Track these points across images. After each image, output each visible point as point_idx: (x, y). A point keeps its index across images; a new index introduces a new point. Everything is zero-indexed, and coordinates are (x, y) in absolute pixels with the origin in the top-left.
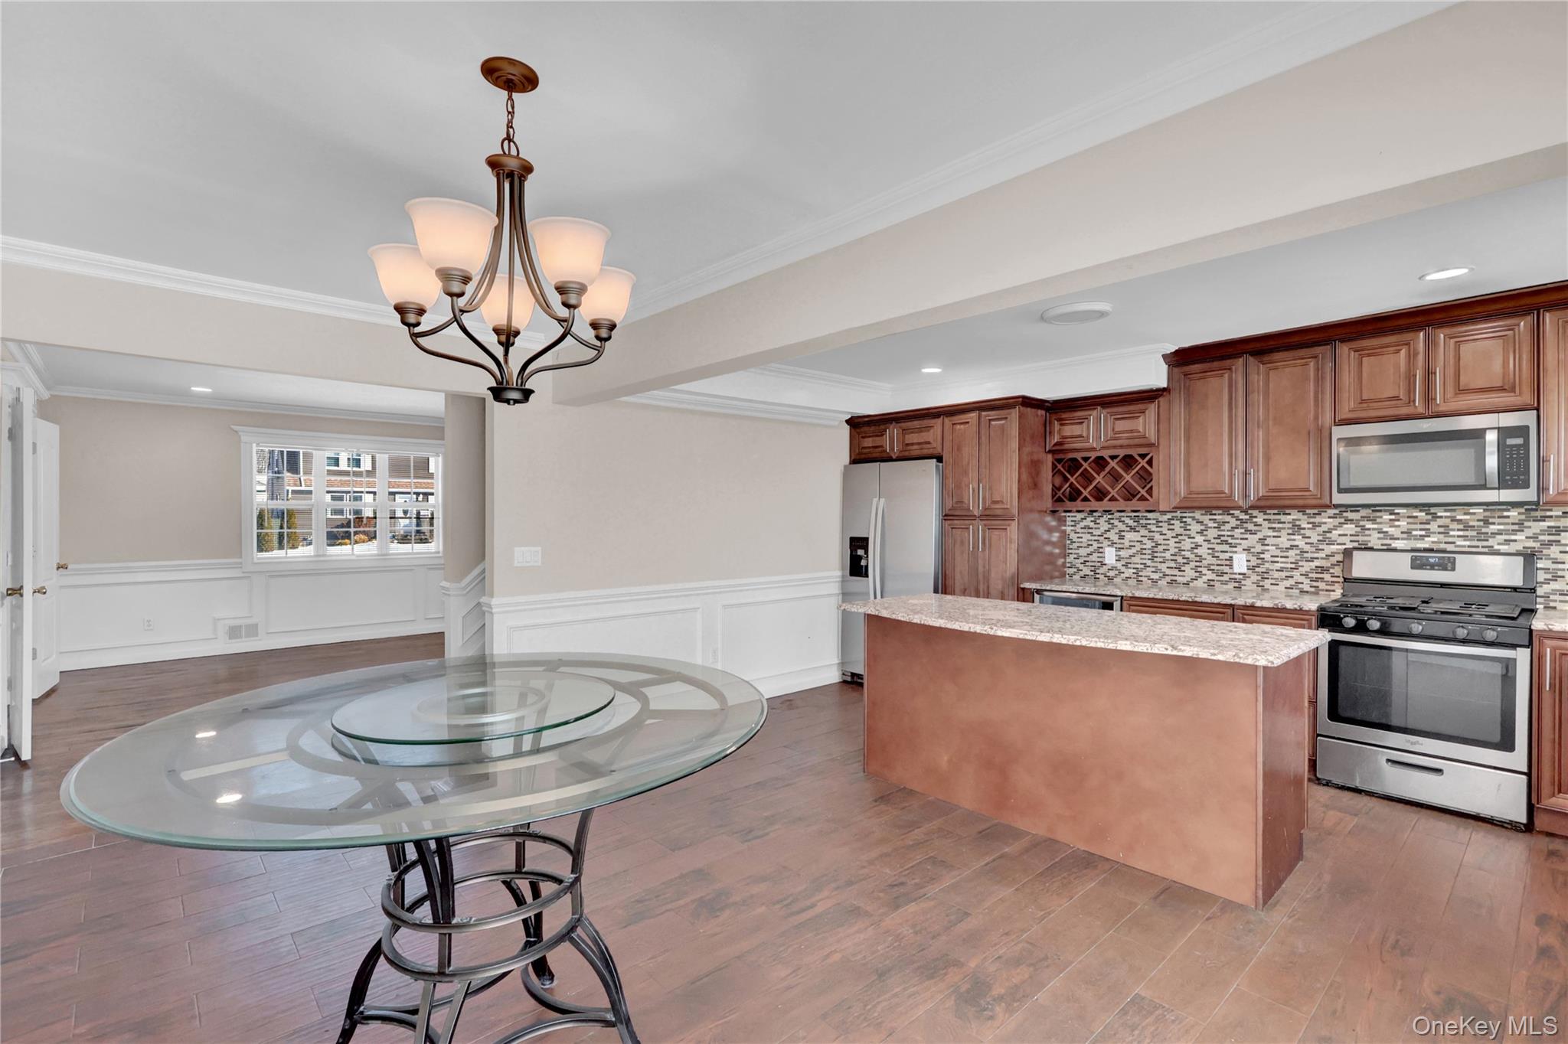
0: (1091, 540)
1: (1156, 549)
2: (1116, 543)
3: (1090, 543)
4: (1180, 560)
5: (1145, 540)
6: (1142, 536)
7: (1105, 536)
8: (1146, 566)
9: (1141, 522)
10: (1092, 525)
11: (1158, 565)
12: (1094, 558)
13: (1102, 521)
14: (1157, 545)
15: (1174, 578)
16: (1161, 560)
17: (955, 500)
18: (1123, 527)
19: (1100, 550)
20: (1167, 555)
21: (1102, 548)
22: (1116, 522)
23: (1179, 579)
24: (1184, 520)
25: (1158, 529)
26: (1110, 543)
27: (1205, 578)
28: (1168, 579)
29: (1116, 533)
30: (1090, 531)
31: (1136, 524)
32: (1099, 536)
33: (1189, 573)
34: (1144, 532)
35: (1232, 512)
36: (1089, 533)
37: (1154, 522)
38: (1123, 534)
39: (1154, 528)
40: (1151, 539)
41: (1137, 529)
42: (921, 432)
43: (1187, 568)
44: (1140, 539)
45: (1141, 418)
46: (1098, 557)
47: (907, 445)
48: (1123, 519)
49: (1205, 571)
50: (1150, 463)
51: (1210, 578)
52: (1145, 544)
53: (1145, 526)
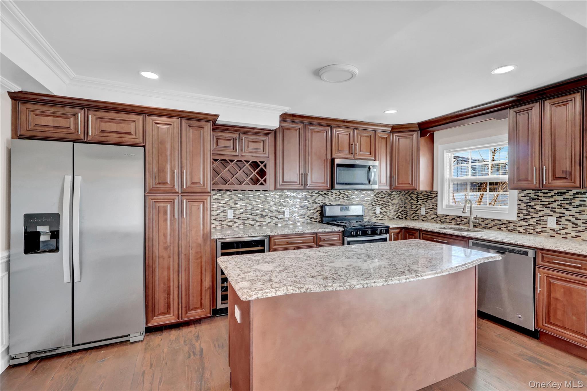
0: (219, 206)
1: (253, 210)
2: (233, 207)
3: (219, 208)
4: (264, 214)
5: (248, 205)
6: (246, 203)
7: (227, 204)
8: (248, 218)
9: (246, 196)
10: (220, 198)
11: (254, 217)
12: (221, 215)
13: (225, 195)
14: (254, 207)
15: (261, 223)
16: (255, 214)
17: (157, 181)
18: (237, 199)
19: (224, 212)
20: (258, 212)
21: (226, 210)
22: (233, 196)
23: (264, 223)
24: (266, 195)
25: (254, 199)
26: (230, 207)
27: (274, 221)
28: (258, 224)
29: (233, 202)
30: (219, 201)
31: (243, 197)
32: (224, 204)
33: (268, 220)
34: (247, 201)
35: (284, 191)
36: (217, 202)
37: (252, 196)
38: (237, 202)
39: (252, 199)
40: (251, 204)
41: (244, 200)
42: (120, 123)
43: (267, 217)
44: (245, 204)
46: (223, 215)
47: (103, 131)
48: (237, 194)
49: (274, 218)
50: (265, 166)
51: (276, 221)
52: (248, 207)
53: (248, 198)
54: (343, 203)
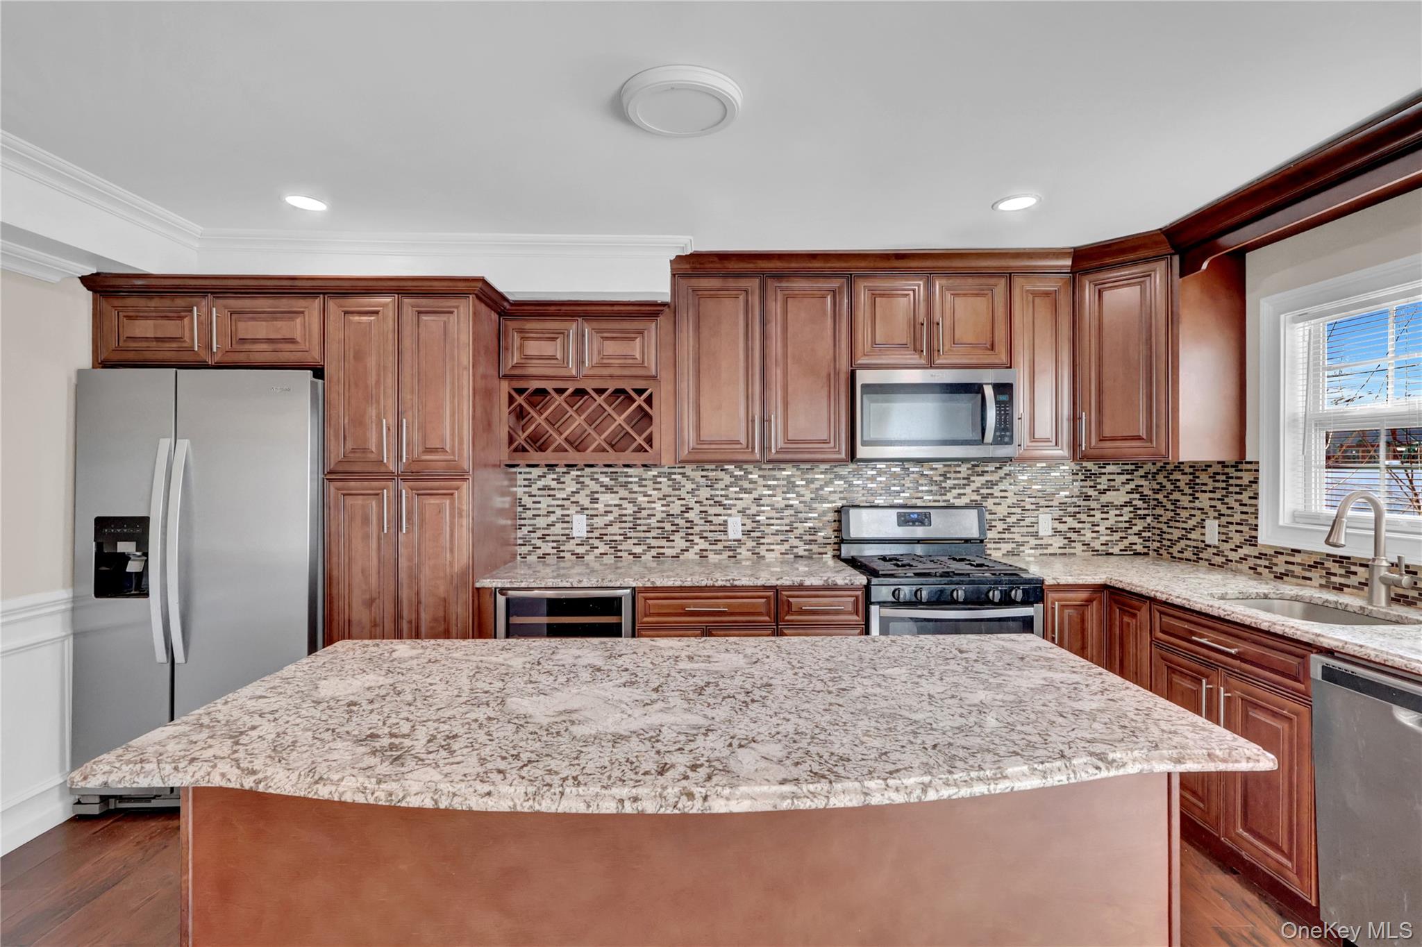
0: (553, 506)
1: (638, 515)
2: (587, 509)
3: (551, 509)
4: (668, 527)
5: (625, 504)
6: (620, 499)
7: (573, 499)
8: (626, 538)
9: (620, 479)
10: (554, 484)
11: (643, 535)
12: (558, 529)
13: (567, 479)
14: (641, 509)
15: (662, 551)
16: (645, 528)
17: (350, 445)
18: (596, 487)
19: (565, 519)
20: (653, 521)
21: (568, 515)
22: (587, 481)
23: (668, 552)
24: (673, 477)
25: (642, 489)
26: (578, 509)
27: (697, 548)
28: (654, 552)
29: (587, 496)
30: (552, 493)
31: (613, 483)
32: (563, 499)
33: (679, 542)
34: (623, 493)
35: (726, 467)
36: (549, 496)
37: (637, 479)
38: (596, 496)
39: (636, 488)
40: (633, 502)
41: (615, 489)
43: (676, 537)
44: (617, 502)
45: (638, 340)
46: (563, 529)
47: (243, 340)
48: (596, 476)
49: (697, 539)
50: (649, 401)
51: (703, 548)
52: (626, 509)
53: (625, 485)
54: (914, 501)
